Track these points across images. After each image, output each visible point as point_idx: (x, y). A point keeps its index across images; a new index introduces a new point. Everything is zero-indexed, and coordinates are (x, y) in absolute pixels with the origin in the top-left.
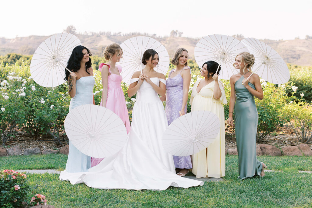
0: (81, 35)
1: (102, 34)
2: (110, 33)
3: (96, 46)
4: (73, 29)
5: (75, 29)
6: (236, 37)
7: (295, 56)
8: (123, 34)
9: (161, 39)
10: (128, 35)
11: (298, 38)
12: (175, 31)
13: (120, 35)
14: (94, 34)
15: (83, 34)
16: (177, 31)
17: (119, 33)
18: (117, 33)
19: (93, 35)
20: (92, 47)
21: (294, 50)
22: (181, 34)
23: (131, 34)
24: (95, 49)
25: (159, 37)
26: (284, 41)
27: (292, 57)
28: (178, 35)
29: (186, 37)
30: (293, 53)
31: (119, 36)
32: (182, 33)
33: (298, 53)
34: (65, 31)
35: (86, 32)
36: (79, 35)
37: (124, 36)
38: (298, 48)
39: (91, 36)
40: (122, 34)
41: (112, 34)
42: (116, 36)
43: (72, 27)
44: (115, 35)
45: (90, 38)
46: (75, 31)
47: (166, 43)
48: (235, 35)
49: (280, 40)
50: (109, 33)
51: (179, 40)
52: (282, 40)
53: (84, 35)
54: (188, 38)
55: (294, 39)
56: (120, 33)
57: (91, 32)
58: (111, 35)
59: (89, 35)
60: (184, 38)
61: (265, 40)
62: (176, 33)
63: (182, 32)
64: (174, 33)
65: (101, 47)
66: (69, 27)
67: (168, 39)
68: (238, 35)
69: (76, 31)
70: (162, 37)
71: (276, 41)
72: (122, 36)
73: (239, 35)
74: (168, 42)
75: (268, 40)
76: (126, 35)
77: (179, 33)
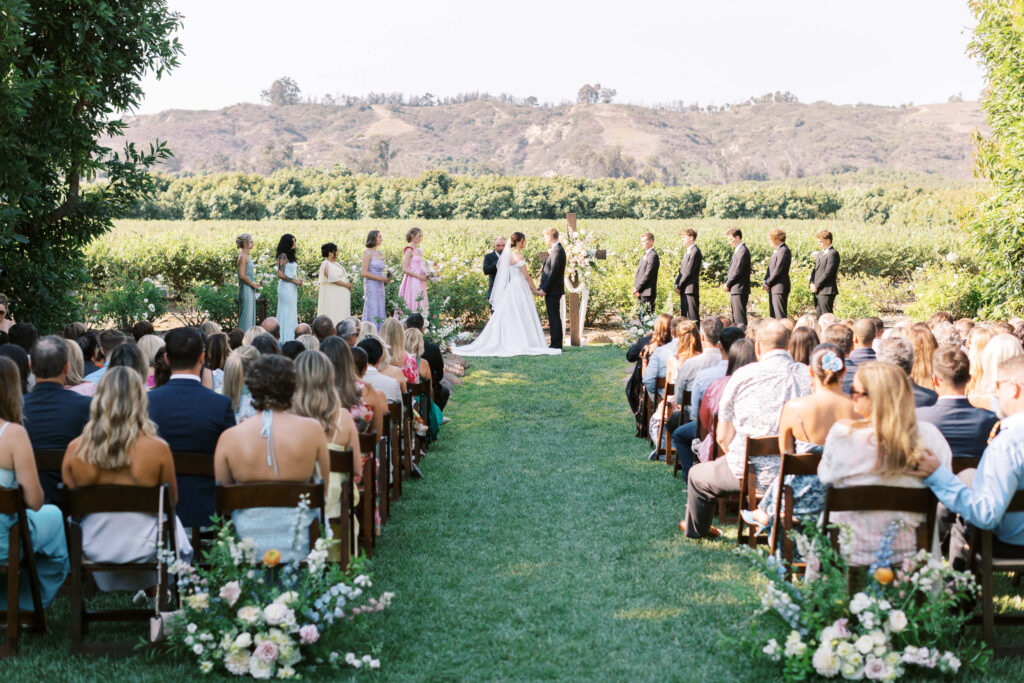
0: (316, 106)
1: (376, 100)
2: (401, 96)
3: (361, 139)
4: (291, 87)
5: (297, 89)
6: (773, 99)
7: (948, 152)
8: (438, 101)
9: (550, 110)
10: (454, 102)
11: (959, 100)
12: (593, 85)
13: (431, 104)
14: (352, 101)
15: (319, 102)
16: (599, 86)
17: (428, 96)
18: (420, 97)
19: (349, 104)
20: (349, 140)
21: (945, 133)
22: (609, 95)
23: (463, 100)
24: (358, 147)
25: (546, 105)
26: (916, 110)
27: (939, 157)
28: (601, 100)
29: (626, 103)
30: (943, 144)
31: (427, 105)
32: (613, 93)
33: (956, 142)
34: (267, 94)
35: (328, 96)
36: (309, 104)
37: (440, 104)
38: (957, 128)
39: (342, 108)
40: (434, 100)
41: (406, 100)
42: (417, 105)
43: (288, 83)
44: (415, 103)
45: (339, 114)
46: (295, 95)
47: (567, 124)
48: (770, 95)
49: (904, 106)
50: (397, 98)
51: (604, 114)
52: (911, 104)
53: (322, 105)
54: (630, 108)
55: (946, 101)
56: (431, 96)
57: (343, 97)
58: (403, 105)
59: (337, 103)
60: (619, 106)
61: (858, 106)
62: (597, 94)
63: (612, 89)
64: (589, 93)
65: (377, 142)
66: (278, 82)
67: (573, 110)
68: (778, 93)
69: (299, 95)
70: (553, 105)
71: (894, 107)
72: (437, 104)
73: (783, 93)
74: (571, 120)
75: (869, 106)
76: (446, 103)
77: (603, 92)
